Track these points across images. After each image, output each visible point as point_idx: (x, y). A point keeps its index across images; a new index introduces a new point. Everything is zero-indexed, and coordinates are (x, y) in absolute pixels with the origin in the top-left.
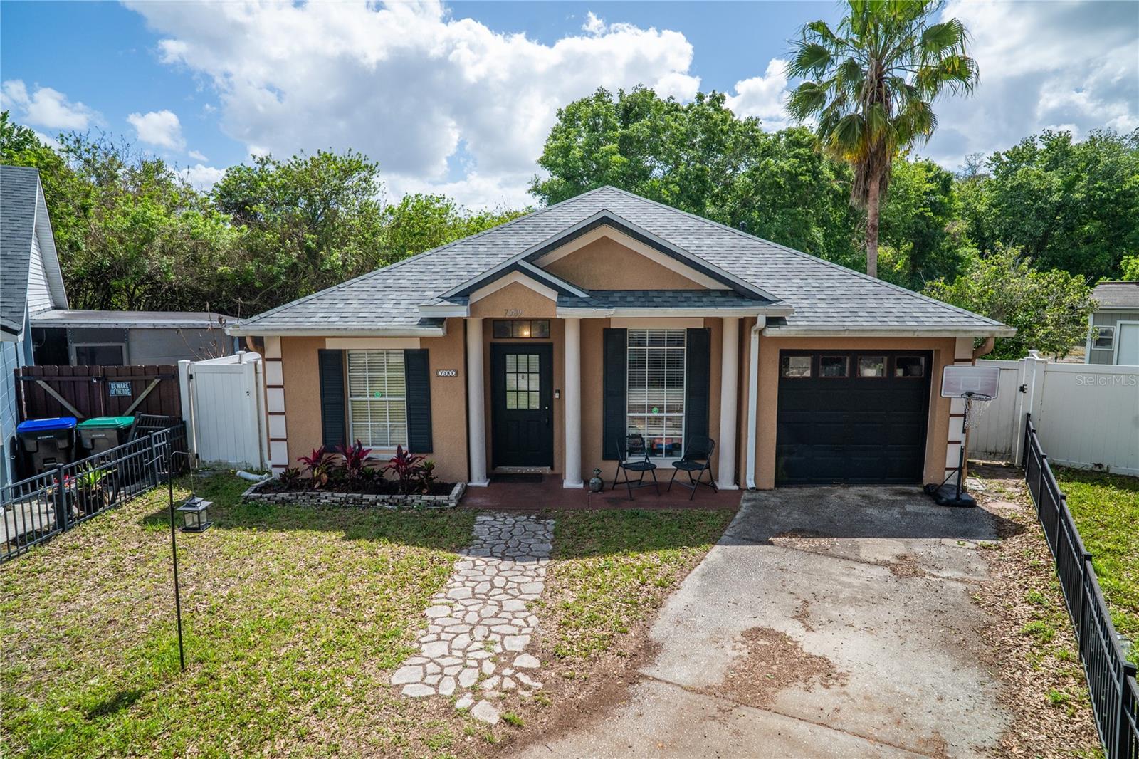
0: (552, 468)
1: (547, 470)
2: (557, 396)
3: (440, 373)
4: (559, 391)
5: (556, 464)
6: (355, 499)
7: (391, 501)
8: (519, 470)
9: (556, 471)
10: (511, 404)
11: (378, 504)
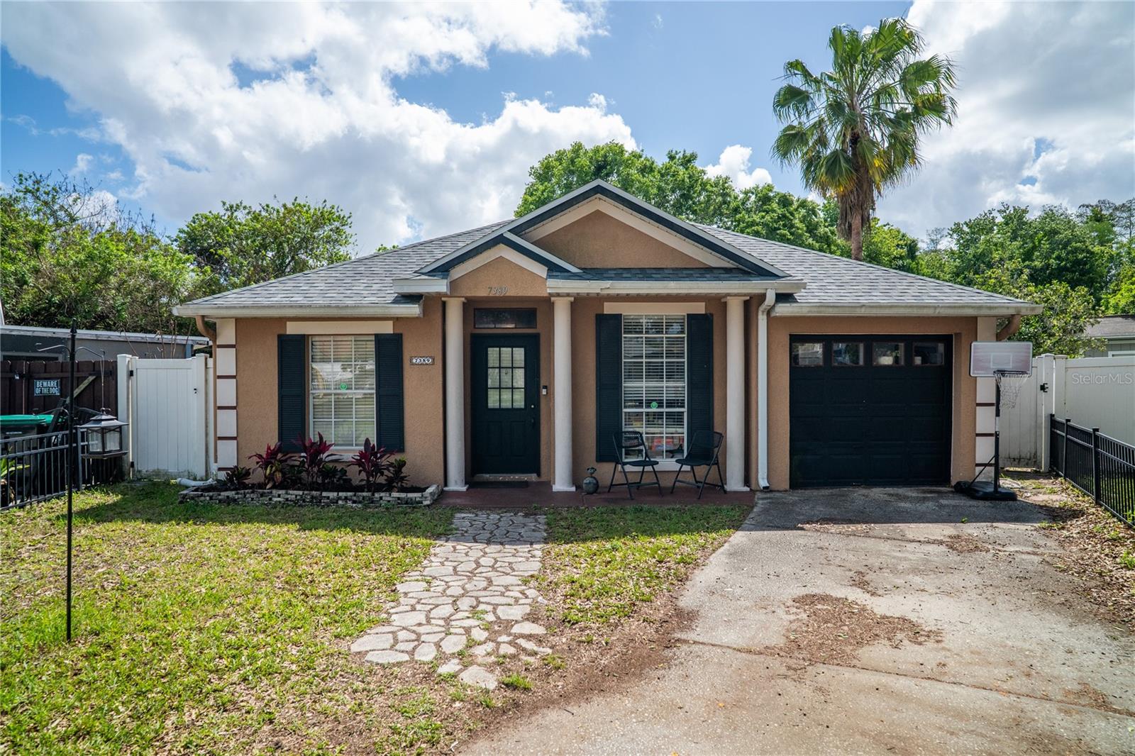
0: (539, 475)
1: (533, 477)
2: (544, 392)
3: (414, 361)
4: (545, 387)
5: (544, 469)
6: (313, 497)
7: (355, 498)
8: (501, 477)
9: (543, 478)
10: (493, 401)
11: (340, 502)
